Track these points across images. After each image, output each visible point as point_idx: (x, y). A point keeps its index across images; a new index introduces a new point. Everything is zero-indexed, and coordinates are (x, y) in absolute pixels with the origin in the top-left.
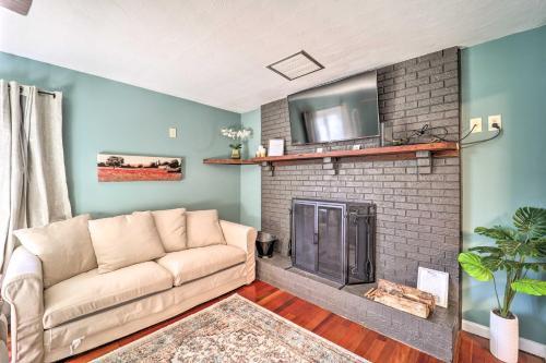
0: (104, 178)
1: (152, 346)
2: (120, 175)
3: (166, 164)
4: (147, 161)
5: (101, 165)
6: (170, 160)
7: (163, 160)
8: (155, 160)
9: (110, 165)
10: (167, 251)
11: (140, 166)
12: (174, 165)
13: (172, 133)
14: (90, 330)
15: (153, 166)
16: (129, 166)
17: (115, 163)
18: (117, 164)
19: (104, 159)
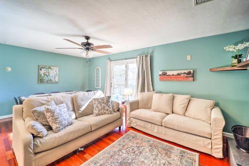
0: (161, 79)
1: (146, 140)
2: (166, 79)
3: (185, 73)
4: (175, 73)
5: (160, 75)
6: (186, 71)
7: (183, 72)
8: (179, 72)
9: (163, 75)
10: (173, 113)
11: (173, 75)
12: (189, 73)
13: (189, 58)
14: (138, 123)
15: (178, 74)
16: (168, 75)
17: (164, 74)
18: (165, 75)
19: (161, 73)
